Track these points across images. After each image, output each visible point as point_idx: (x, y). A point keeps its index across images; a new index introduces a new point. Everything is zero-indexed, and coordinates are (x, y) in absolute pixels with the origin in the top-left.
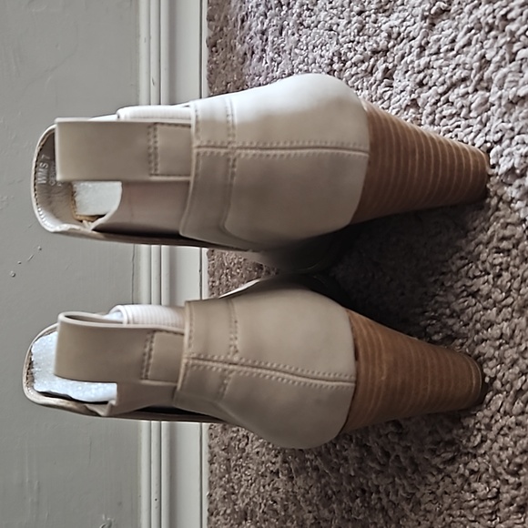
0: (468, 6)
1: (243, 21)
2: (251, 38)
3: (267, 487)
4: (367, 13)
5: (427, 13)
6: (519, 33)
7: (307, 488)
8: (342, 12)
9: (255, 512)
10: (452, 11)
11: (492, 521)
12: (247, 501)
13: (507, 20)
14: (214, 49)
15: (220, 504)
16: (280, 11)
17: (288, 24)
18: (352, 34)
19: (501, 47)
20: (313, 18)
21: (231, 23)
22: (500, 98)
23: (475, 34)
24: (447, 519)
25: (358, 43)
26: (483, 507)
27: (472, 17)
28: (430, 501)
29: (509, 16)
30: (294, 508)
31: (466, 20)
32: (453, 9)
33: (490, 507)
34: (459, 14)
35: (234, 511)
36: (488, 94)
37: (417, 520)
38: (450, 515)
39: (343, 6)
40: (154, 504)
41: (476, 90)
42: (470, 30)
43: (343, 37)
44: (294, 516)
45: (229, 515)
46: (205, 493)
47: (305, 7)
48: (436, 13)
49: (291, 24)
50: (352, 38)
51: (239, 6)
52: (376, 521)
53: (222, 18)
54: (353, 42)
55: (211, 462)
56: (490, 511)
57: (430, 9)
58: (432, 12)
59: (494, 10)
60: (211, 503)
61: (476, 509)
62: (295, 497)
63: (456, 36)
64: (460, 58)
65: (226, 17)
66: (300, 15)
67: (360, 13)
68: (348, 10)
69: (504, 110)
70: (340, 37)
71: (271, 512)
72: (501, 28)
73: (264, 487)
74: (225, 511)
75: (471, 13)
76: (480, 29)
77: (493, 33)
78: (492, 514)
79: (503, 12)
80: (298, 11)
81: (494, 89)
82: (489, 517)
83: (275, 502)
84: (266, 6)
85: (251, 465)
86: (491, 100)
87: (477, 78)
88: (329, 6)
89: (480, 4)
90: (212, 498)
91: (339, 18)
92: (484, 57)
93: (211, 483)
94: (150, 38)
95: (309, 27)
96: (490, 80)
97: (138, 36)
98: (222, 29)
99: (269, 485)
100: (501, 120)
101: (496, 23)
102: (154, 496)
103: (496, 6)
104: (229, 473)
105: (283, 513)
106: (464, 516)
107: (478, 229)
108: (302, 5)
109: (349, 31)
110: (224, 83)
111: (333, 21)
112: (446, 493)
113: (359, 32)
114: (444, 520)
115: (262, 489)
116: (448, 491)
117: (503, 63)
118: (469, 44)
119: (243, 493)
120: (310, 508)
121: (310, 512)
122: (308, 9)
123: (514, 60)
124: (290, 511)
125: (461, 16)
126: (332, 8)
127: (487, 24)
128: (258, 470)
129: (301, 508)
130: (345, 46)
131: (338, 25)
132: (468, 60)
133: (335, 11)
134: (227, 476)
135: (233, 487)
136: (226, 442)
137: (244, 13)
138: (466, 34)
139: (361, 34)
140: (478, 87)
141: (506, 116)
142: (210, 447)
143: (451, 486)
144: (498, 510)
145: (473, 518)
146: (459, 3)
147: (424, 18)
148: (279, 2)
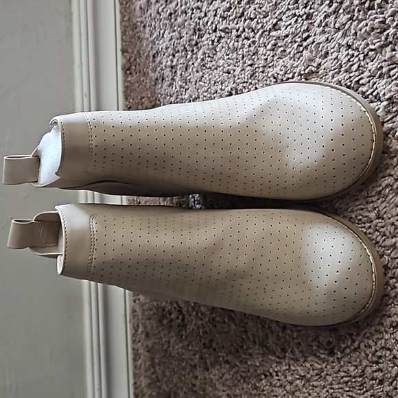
0: (331, 72)
1: (154, 56)
2: (162, 69)
3: (187, 376)
4: (256, 66)
5: (302, 72)
6: (368, 93)
7: (221, 375)
8: (237, 62)
9: (178, 393)
10: (320, 73)
11: (361, 390)
12: (170, 386)
13: (359, 84)
14: (128, 72)
15: (145, 390)
16: (186, 54)
17: (193, 64)
18: (246, 77)
20: (214, 63)
21: (144, 57)
24: (330, 391)
25: (251, 84)
26: (355, 382)
27: (335, 79)
28: (316, 380)
29: (361, 82)
30: (210, 389)
32: (321, 71)
33: (359, 382)
34: (325, 76)
35: (159, 393)
37: (308, 392)
38: (332, 388)
39: (237, 59)
40: (97, 393)
43: (239, 79)
44: (211, 395)
45: (155, 396)
46: (132, 382)
47: (207, 55)
48: (308, 73)
49: (196, 65)
50: (246, 80)
51: (150, 46)
53: (135, 52)
54: (247, 82)
55: (135, 360)
57: (305, 70)
58: (306, 72)
59: (350, 77)
60: (135, 388)
61: (350, 383)
62: (211, 381)
65: (138, 51)
66: (203, 60)
67: (251, 65)
68: (241, 62)
70: (236, 79)
71: (191, 393)
72: (355, 89)
73: (184, 375)
74: (151, 394)
75: (333, 77)
78: (360, 386)
79: (356, 79)
80: (202, 57)
82: (359, 388)
83: (194, 386)
84: (174, 49)
85: (174, 362)
88: (226, 57)
89: (340, 72)
90: (138, 385)
91: (235, 66)
93: (135, 374)
94: (82, 64)
95: (210, 68)
97: (72, 62)
98: (135, 60)
99: (189, 374)
101: (352, 85)
103: (351, 75)
104: (154, 367)
105: (202, 393)
106: (341, 388)
107: (343, 209)
108: (204, 53)
109: (243, 75)
110: (139, 97)
111: (230, 67)
112: (328, 375)
113: (251, 77)
114: (328, 391)
115: (183, 378)
116: (329, 373)
119: (167, 381)
120: (224, 389)
121: (224, 391)
122: (209, 56)
124: (207, 391)
125: (327, 77)
126: (228, 59)
128: (179, 365)
129: (216, 389)
130: (241, 85)
131: (234, 71)
133: (231, 61)
134: (152, 369)
135: (157, 377)
136: (150, 346)
137: (155, 52)
139: (253, 78)
142: (133, 349)
143: (331, 370)
144: (365, 383)
145: (348, 389)
146: (325, 69)
147: (300, 75)
148: (185, 48)
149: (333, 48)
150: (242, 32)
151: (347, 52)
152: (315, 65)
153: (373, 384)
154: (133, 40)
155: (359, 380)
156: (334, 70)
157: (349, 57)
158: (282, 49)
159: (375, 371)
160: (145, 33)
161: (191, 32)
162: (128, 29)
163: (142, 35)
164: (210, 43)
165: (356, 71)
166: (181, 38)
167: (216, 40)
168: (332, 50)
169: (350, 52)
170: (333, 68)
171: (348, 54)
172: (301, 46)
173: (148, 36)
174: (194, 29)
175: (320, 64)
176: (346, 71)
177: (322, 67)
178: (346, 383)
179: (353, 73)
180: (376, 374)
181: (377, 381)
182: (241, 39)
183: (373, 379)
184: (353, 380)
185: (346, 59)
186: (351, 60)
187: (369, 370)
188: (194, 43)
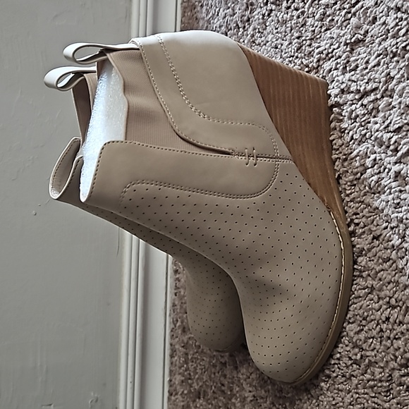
0: (378, 39)
3: (217, 374)
4: (303, 38)
5: (348, 41)
7: (249, 374)
8: (285, 36)
9: (207, 392)
10: (367, 41)
11: (387, 397)
12: (200, 384)
13: (406, 50)
15: (178, 387)
16: (238, 32)
17: (244, 41)
18: (293, 51)
19: (401, 69)
20: (263, 38)
22: (400, 103)
23: (383, 58)
24: (354, 395)
25: (297, 57)
26: (381, 387)
27: (381, 46)
28: (342, 383)
30: (237, 389)
31: (377, 49)
32: (368, 40)
33: (385, 387)
34: (372, 44)
35: (190, 392)
36: (391, 100)
37: (332, 397)
38: (357, 393)
39: (286, 32)
40: (129, 385)
41: (383, 97)
42: (379, 55)
43: (285, 53)
44: (238, 395)
45: (186, 394)
46: (167, 379)
47: (257, 30)
48: (355, 42)
49: (246, 42)
50: (292, 54)
51: (206, 25)
52: (301, 398)
54: (293, 56)
55: (172, 356)
56: (386, 390)
57: (351, 39)
58: (352, 41)
59: (397, 43)
60: (171, 386)
61: (376, 388)
62: (239, 381)
63: (369, 59)
64: (373, 75)
66: (253, 36)
67: (298, 38)
68: (290, 35)
69: (402, 111)
70: (283, 53)
71: (219, 392)
72: (401, 56)
73: (214, 374)
74: (183, 392)
75: (380, 44)
76: (387, 55)
77: (396, 59)
78: (387, 392)
79: (403, 45)
80: (252, 33)
81: (396, 97)
82: (385, 394)
83: (223, 385)
84: (227, 27)
85: (205, 358)
86: (393, 104)
87: (383, 89)
88: (275, 31)
89: (387, 38)
90: (172, 383)
91: (283, 40)
92: (389, 74)
93: (171, 371)
95: (259, 44)
96: (393, 90)
99: (218, 373)
100: (399, 118)
101: (399, 52)
102: (130, 380)
103: (398, 40)
104: (187, 364)
105: (229, 393)
106: (367, 394)
108: (255, 29)
109: (290, 49)
111: (278, 42)
113: (297, 50)
114: (352, 396)
115: (213, 376)
116: (355, 375)
117: (403, 80)
118: (378, 64)
119: (198, 378)
120: (251, 389)
121: (250, 392)
122: (259, 32)
124: (235, 391)
125: (373, 45)
126: (277, 33)
127: (392, 52)
128: (210, 362)
129: (243, 389)
130: (287, 60)
131: (282, 45)
132: (377, 76)
133: (280, 35)
134: (185, 366)
135: (190, 374)
136: (185, 341)
138: (376, 58)
139: (299, 51)
140: (384, 95)
141: (404, 115)
142: (171, 345)
143: (357, 371)
144: (392, 389)
145: (374, 395)
146: (372, 36)
147: (346, 44)
148: (237, 25)
149: (382, 12)
150: (292, 3)
151: (395, 16)
152: (362, 32)
153: (400, 390)
154: (191, 21)
155: (385, 384)
156: (381, 36)
157: (397, 20)
158: (330, 18)
159: (404, 376)
160: (202, 13)
161: (243, 8)
162: (187, 10)
163: (199, 15)
164: (261, 17)
165: (403, 36)
166: (234, 14)
167: (266, 14)
168: (381, 15)
169: (399, 15)
170: (380, 35)
171: (397, 18)
172: (350, 13)
173: (204, 15)
174: (247, 4)
175: (367, 32)
176: (393, 37)
177: (369, 35)
178: (372, 387)
179: (401, 38)
180: (404, 379)
181: (405, 386)
182: (290, 10)
183: (400, 384)
184: (379, 385)
185: (394, 23)
186: (400, 24)
187: (396, 374)
188: (246, 18)
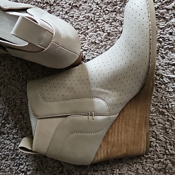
5: (71, 4)
6: (100, 27)
22: (89, 40)
23: (86, 19)
29: (98, 21)
32: (81, 8)
36: (85, 37)
58: (74, 5)
63: (79, 16)
64: (80, 23)
75: (86, 13)
76: (88, 19)
77: (92, 22)
79: (97, 19)
81: (88, 36)
87: (83, 31)
92: (87, 27)
96: (88, 34)
100: (87, 45)
101: (94, 21)
103: (95, 16)
117: (92, 31)
118: (83, 20)
123: (96, 32)
125: (83, 12)
132: (82, 25)
138: (83, 17)
140: (83, 33)
141: (90, 45)
146: (83, 8)
147: (70, 4)
151: (96, 6)
152: (79, 4)
165: (97, 15)
170: (87, 9)
175: (81, 5)
176: (93, 13)
186: (97, 10)
